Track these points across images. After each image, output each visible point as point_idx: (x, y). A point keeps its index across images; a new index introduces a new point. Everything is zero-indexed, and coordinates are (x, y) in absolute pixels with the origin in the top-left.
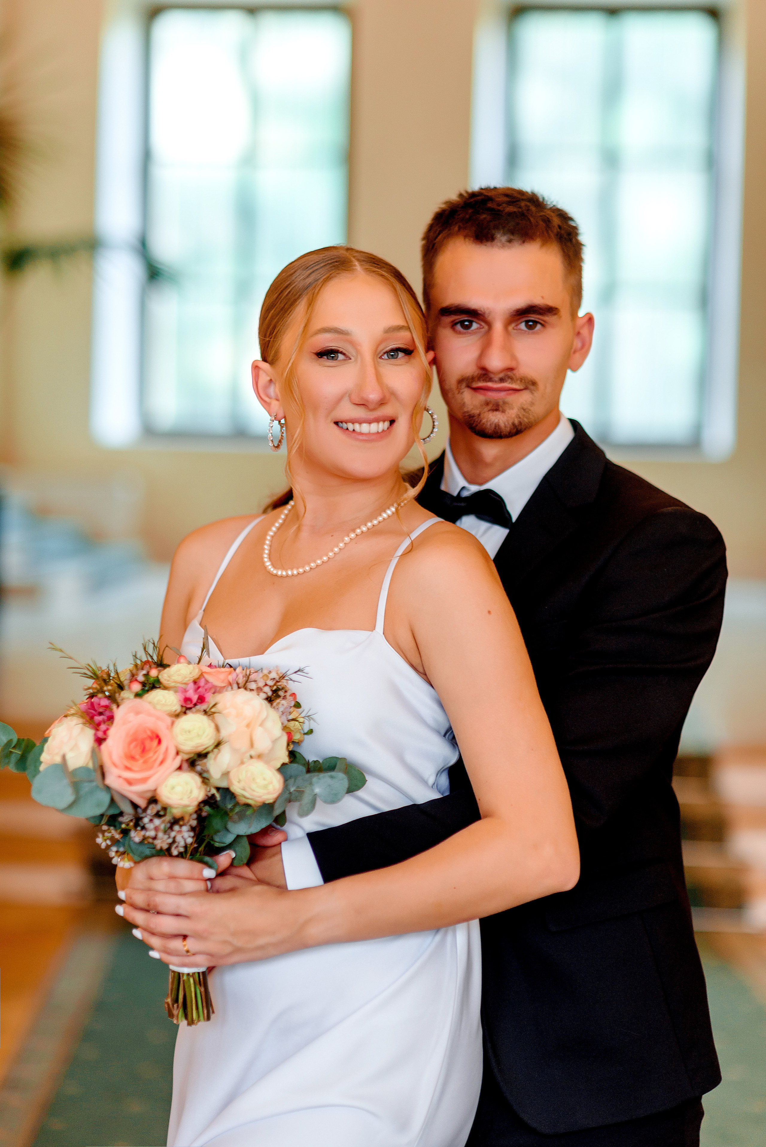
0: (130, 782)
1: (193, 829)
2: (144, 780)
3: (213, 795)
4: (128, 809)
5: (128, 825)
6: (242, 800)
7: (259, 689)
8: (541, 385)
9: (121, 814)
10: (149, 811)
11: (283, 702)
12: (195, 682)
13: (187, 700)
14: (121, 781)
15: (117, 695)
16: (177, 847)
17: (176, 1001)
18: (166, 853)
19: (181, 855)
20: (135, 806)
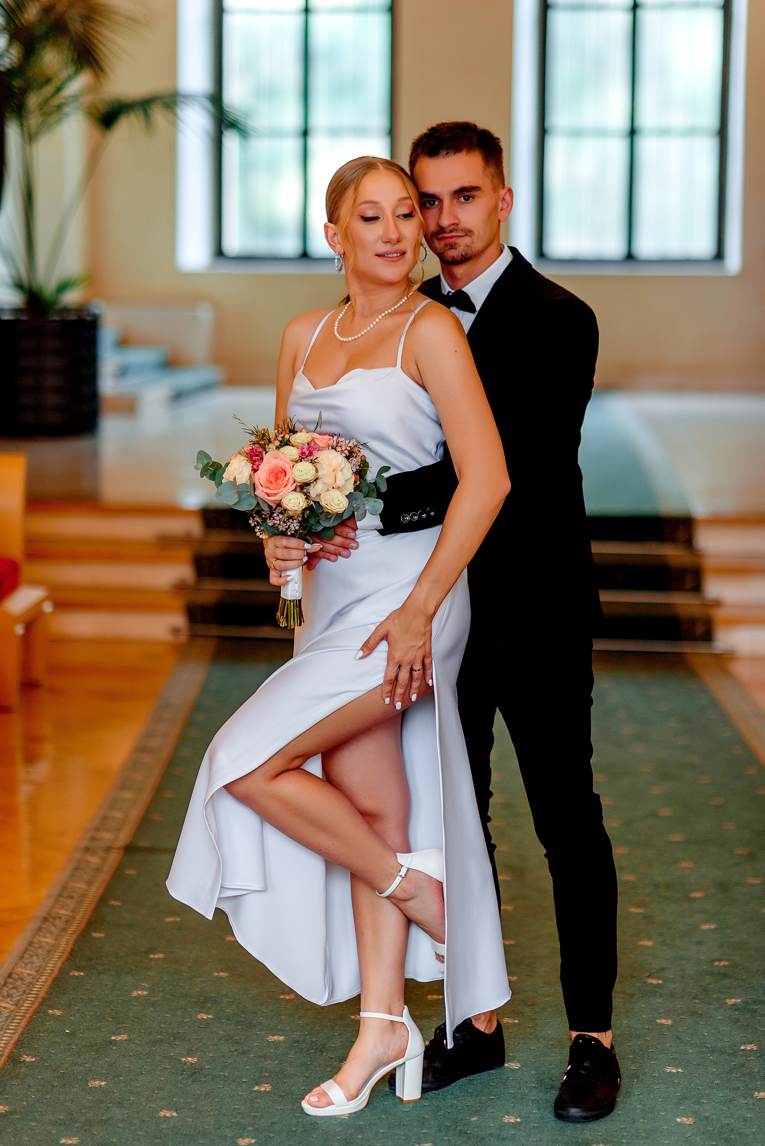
0: (268, 495)
1: (299, 522)
2: (276, 494)
3: (312, 505)
4: (266, 508)
5: (266, 516)
6: (326, 510)
7: (342, 451)
8: (476, 232)
9: (263, 510)
10: (277, 510)
11: (355, 459)
12: (308, 444)
13: (303, 453)
14: (263, 493)
15: (267, 446)
16: (291, 530)
17: (283, 614)
18: (284, 534)
19: (293, 535)
20: (270, 507)
